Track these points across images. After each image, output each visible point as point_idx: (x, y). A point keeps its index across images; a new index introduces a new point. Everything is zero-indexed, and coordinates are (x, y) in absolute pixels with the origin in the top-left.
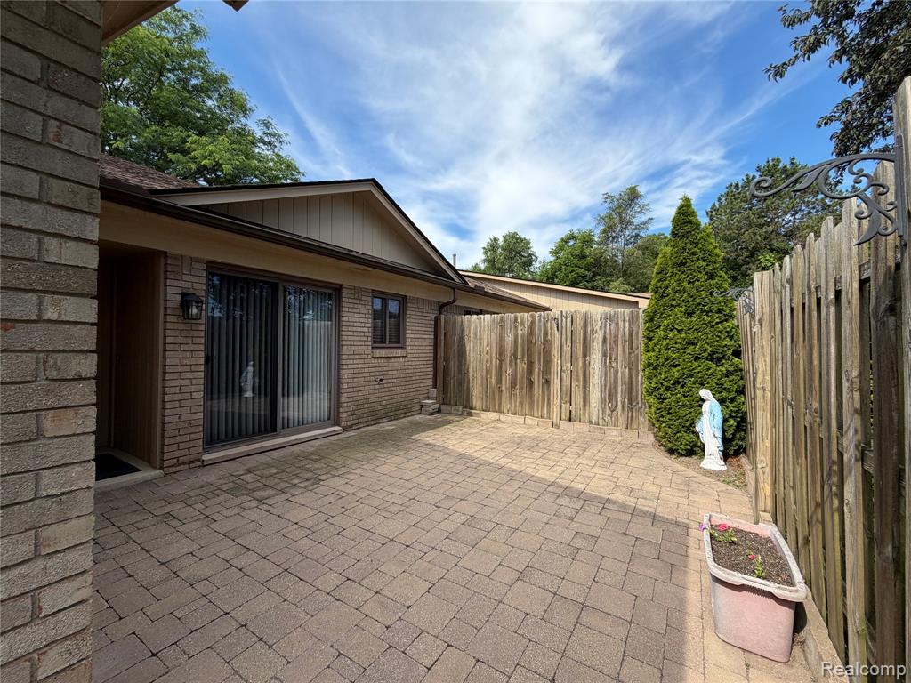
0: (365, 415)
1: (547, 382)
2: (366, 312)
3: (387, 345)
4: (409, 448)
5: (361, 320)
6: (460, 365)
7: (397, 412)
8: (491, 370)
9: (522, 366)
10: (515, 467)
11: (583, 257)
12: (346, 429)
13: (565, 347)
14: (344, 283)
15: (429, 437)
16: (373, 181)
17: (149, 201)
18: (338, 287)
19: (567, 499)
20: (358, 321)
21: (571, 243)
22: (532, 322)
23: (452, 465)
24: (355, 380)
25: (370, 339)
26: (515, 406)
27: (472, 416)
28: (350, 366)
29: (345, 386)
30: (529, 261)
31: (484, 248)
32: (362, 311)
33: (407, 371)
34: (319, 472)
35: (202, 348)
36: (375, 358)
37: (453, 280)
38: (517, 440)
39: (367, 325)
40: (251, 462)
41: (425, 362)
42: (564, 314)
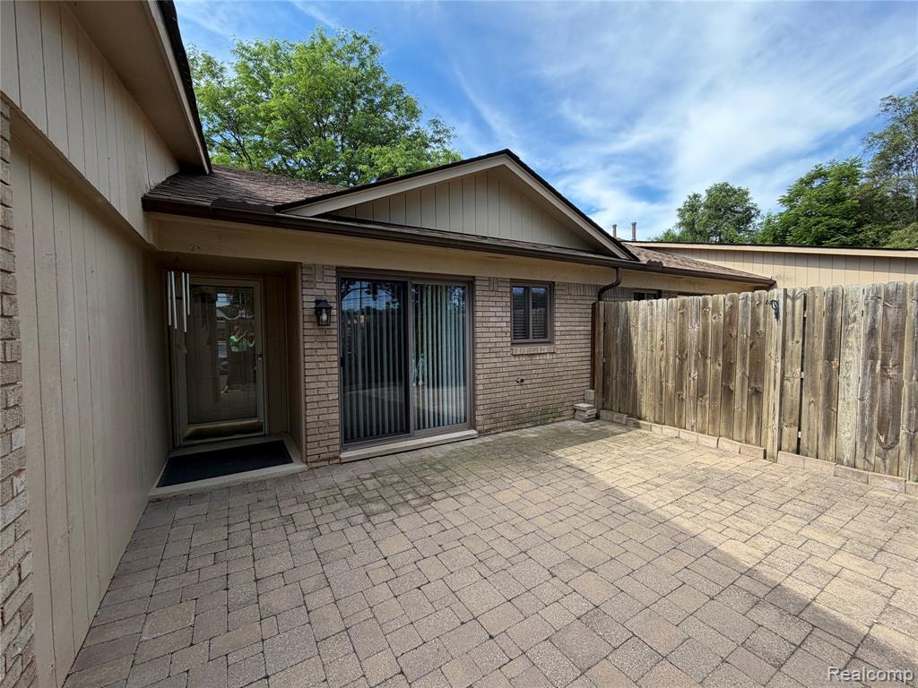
0: (504, 419)
1: (757, 393)
2: (504, 304)
3: (531, 340)
4: (544, 469)
5: (498, 314)
6: (624, 363)
7: (544, 416)
8: (667, 372)
9: (714, 368)
10: (686, 524)
11: (839, 199)
12: (482, 434)
13: (790, 343)
14: (476, 275)
15: (573, 455)
16: (507, 152)
17: (274, 216)
18: (470, 279)
19: (774, 613)
20: (494, 317)
21: (817, 183)
22: (731, 307)
23: (591, 505)
24: (492, 380)
25: (509, 334)
26: (704, 423)
27: (640, 428)
28: (485, 366)
29: (480, 387)
30: (747, 216)
31: (679, 210)
32: (498, 304)
33: (556, 370)
34: (435, 488)
35: (335, 351)
36: (515, 356)
37: (617, 257)
38: (700, 475)
39: (504, 319)
40: (381, 464)
41: (580, 359)
42: (790, 294)
